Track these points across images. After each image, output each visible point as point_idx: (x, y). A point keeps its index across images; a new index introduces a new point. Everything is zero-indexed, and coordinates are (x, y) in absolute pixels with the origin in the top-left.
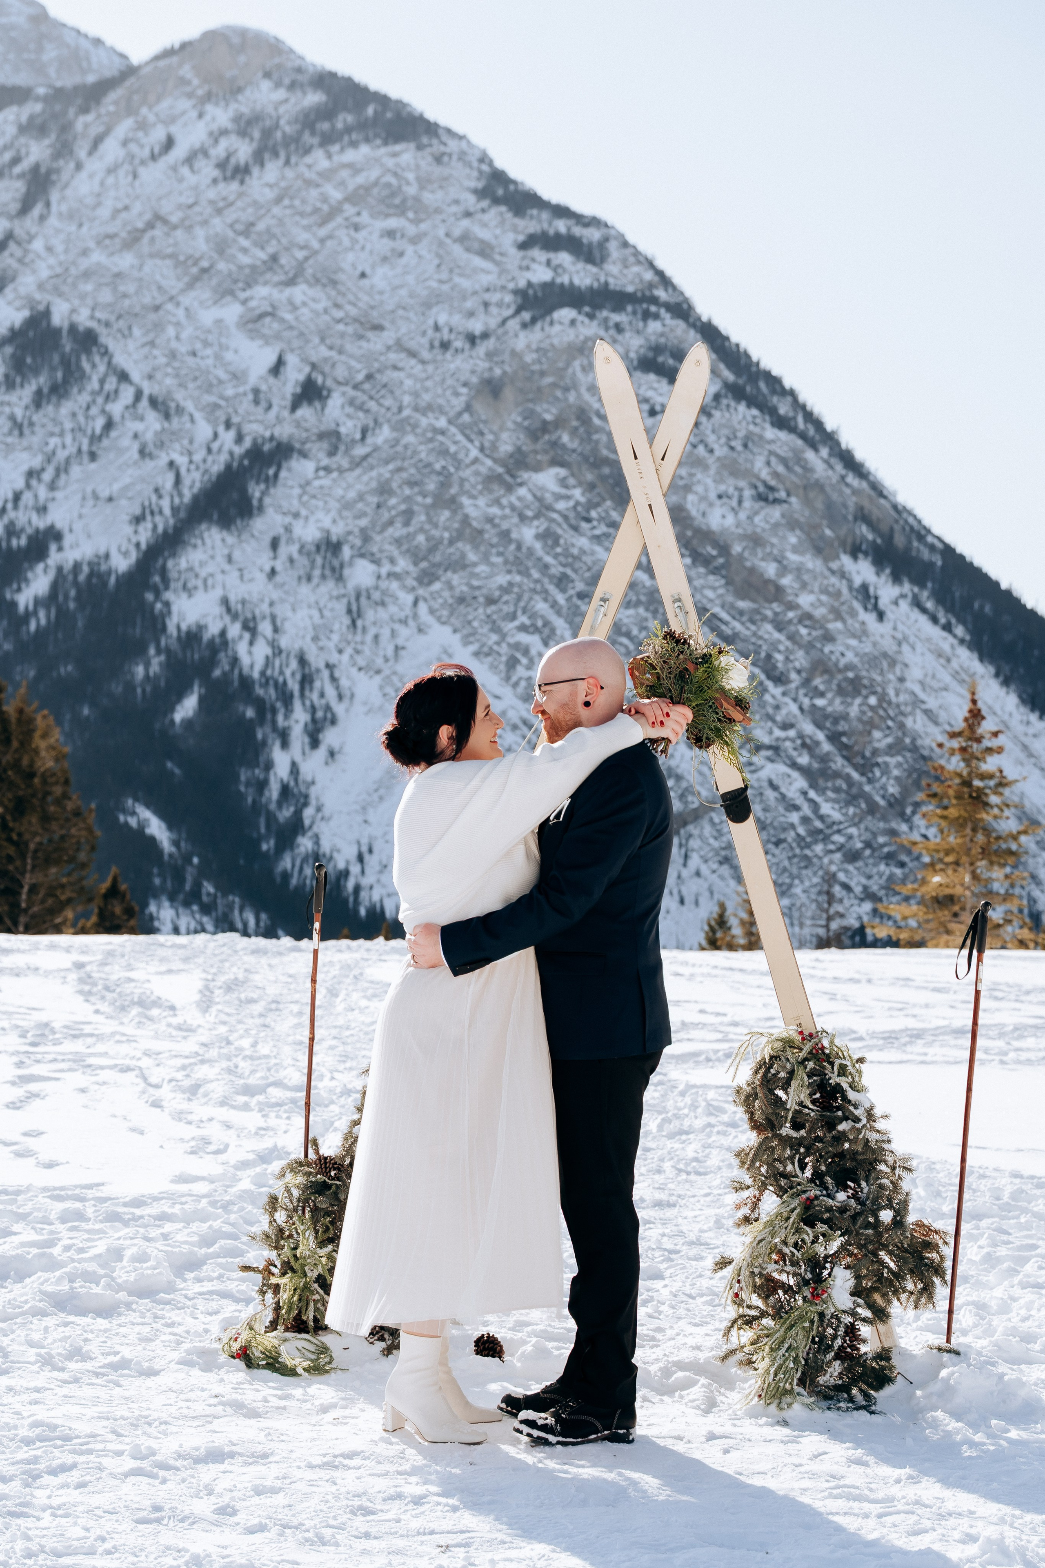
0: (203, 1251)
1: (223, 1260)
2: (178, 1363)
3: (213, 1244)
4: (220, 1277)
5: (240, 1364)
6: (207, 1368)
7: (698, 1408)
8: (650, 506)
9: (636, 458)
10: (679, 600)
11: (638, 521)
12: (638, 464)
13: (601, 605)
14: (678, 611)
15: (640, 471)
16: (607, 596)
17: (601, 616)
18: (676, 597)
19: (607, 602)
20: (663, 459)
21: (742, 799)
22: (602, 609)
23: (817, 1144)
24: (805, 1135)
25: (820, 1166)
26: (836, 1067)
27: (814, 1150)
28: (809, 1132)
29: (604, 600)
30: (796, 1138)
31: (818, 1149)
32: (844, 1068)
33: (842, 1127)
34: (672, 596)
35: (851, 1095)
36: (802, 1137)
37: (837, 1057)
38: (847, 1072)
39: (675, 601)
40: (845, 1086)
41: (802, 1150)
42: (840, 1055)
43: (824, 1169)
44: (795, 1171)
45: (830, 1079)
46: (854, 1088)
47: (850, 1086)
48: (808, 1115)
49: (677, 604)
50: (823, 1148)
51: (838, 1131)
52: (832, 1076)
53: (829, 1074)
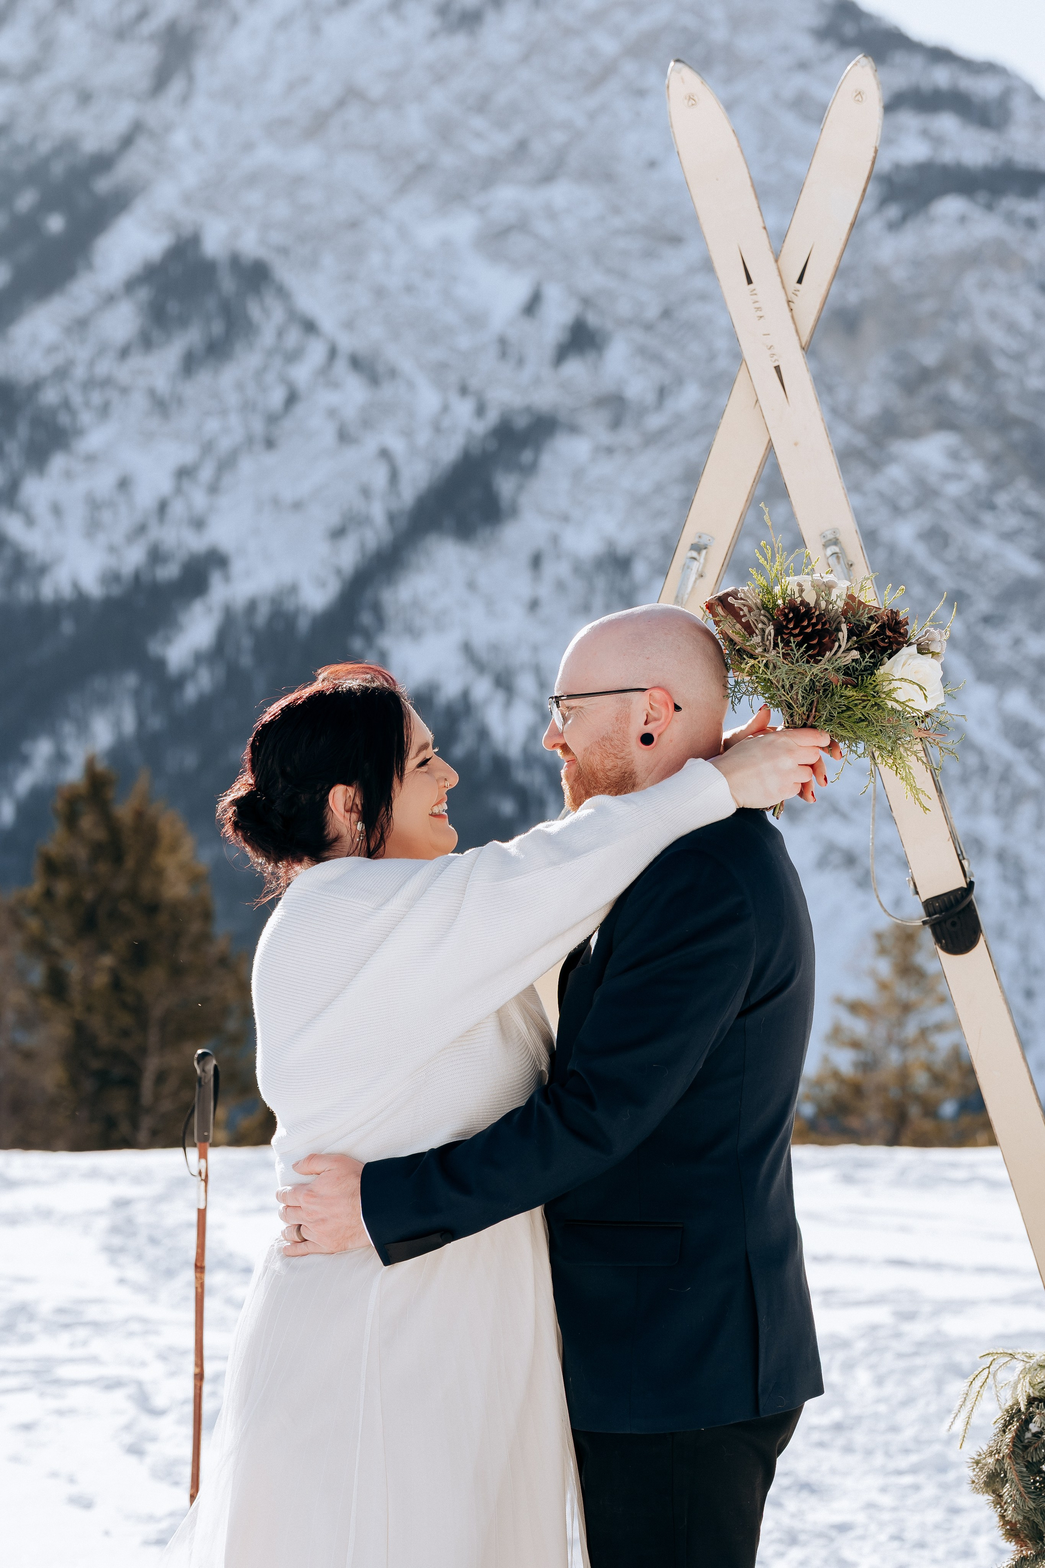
8: (777, 369)
9: (750, 281)
10: (836, 542)
11: (757, 401)
12: (753, 293)
13: (695, 559)
14: (833, 561)
15: (757, 305)
16: (704, 541)
17: (693, 577)
18: (830, 536)
19: (704, 552)
20: (800, 281)
21: (963, 910)
22: (695, 566)
29: (698, 548)
34: (823, 535)
39: (827, 544)
49: (830, 550)
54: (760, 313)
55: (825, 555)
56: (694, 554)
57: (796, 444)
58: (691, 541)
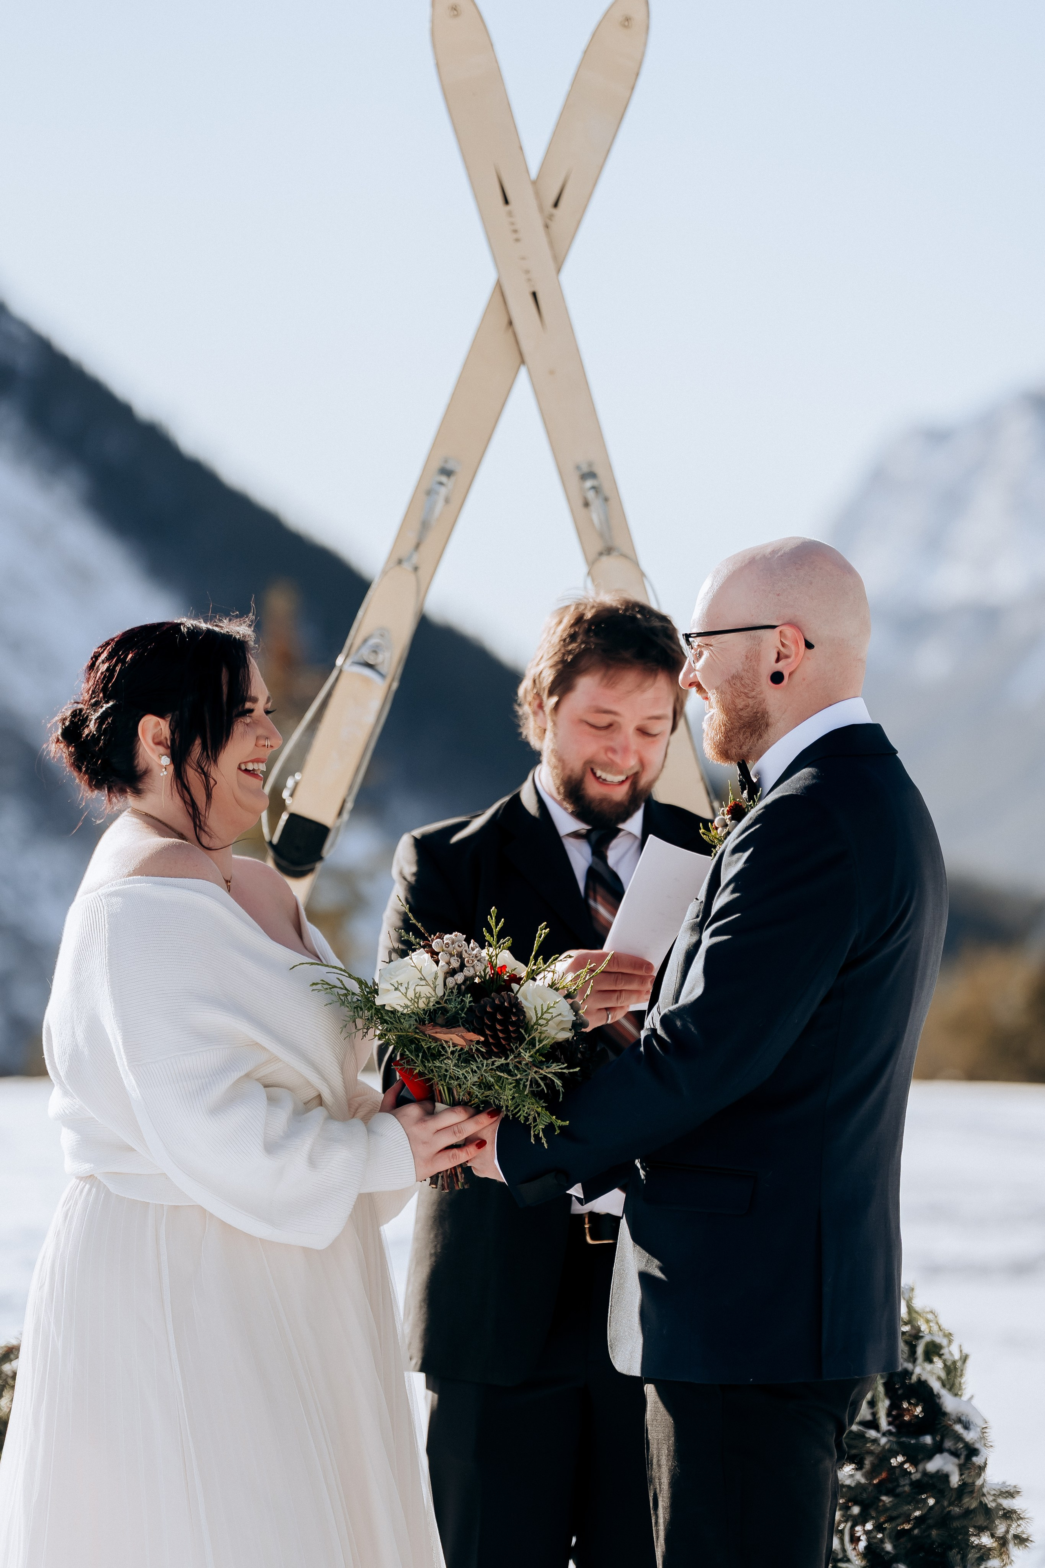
8: (534, 295)
9: (506, 202)
10: (592, 475)
11: (510, 323)
12: (510, 214)
13: (441, 484)
14: (591, 495)
15: (514, 225)
16: (450, 466)
17: (441, 501)
18: (585, 469)
19: (453, 478)
20: (556, 205)
22: (443, 491)
23: (884, 1498)
24: (863, 1481)
25: (882, 1541)
26: (920, 1350)
27: (876, 1509)
28: (870, 1475)
29: (447, 472)
30: (849, 1487)
31: (886, 1509)
32: (933, 1351)
33: (932, 1466)
34: (578, 468)
35: (949, 1403)
36: (859, 1484)
37: (919, 1330)
38: (936, 1359)
39: (585, 476)
40: (936, 1386)
41: (856, 1510)
42: (924, 1327)
43: (889, 1547)
44: (844, 1550)
45: (907, 1373)
46: (950, 1390)
47: (944, 1385)
48: (875, 1441)
49: (589, 483)
50: (895, 1506)
51: (925, 1473)
52: (909, 1366)
53: (904, 1364)
54: (517, 235)
55: (583, 488)
56: (444, 479)
57: (552, 372)
58: (436, 465)
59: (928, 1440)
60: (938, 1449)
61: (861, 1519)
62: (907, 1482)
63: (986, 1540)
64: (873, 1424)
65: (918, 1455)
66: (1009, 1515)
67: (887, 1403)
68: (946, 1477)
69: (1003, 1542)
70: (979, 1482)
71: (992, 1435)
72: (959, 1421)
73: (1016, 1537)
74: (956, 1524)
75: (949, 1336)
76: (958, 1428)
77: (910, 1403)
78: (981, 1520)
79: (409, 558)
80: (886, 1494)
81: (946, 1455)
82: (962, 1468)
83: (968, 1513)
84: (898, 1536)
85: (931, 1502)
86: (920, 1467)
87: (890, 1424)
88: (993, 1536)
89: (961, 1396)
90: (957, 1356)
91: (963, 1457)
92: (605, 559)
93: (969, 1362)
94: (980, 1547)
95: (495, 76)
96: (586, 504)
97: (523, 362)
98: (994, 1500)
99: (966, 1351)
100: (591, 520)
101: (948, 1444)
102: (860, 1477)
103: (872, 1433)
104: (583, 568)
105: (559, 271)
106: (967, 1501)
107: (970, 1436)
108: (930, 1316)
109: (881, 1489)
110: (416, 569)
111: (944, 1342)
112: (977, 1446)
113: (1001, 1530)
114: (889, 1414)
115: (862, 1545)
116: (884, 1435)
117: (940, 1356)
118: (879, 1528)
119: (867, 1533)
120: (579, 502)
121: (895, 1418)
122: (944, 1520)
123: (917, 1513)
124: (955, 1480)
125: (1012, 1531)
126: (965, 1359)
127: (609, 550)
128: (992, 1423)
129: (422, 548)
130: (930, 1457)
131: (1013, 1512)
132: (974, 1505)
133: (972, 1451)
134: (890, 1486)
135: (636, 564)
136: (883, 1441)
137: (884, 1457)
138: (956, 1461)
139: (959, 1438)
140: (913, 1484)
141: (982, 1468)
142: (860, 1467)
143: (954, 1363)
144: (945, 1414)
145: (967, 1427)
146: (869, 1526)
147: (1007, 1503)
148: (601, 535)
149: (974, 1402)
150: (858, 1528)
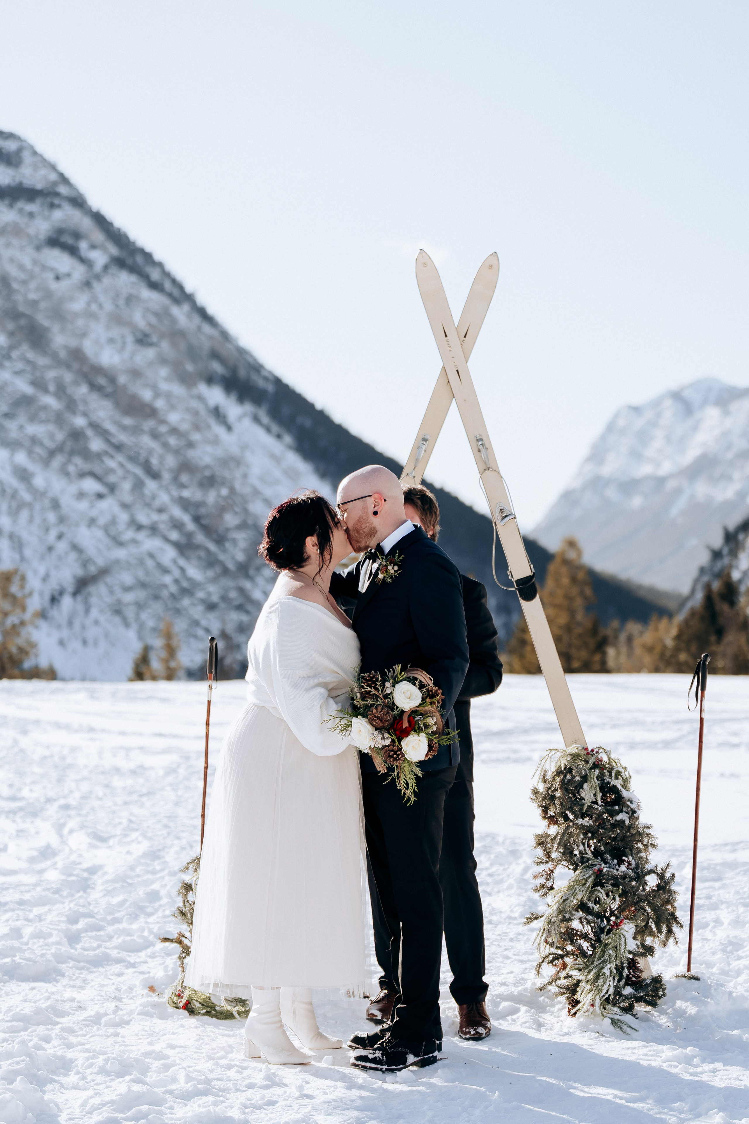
0: (75, 927)
1: (93, 934)
2: (139, 1014)
3: (76, 921)
4: (99, 946)
5: (186, 1013)
6: (163, 1017)
7: (530, 1027)
8: (457, 371)
9: (446, 336)
10: (481, 440)
11: (449, 382)
12: (447, 341)
13: (423, 444)
14: (481, 447)
15: (449, 345)
16: (426, 437)
17: (423, 451)
18: (479, 438)
19: (427, 442)
20: (465, 337)
21: (531, 585)
22: (424, 447)
23: (600, 830)
24: (592, 824)
25: (600, 846)
26: (613, 774)
27: (597, 835)
28: (595, 822)
29: (425, 440)
30: (587, 826)
31: (601, 834)
32: (618, 774)
33: (619, 817)
34: (476, 437)
35: (625, 794)
36: (591, 825)
37: (613, 766)
38: (620, 777)
39: (478, 440)
40: (620, 787)
41: (590, 835)
42: (615, 765)
43: (602, 848)
44: (585, 850)
45: (609, 783)
46: (625, 789)
47: (622, 787)
48: (597, 809)
49: (480, 443)
50: (604, 833)
51: (616, 820)
52: (609, 780)
53: (607, 779)
54: (450, 349)
55: (477, 445)
56: (425, 443)
57: (465, 401)
58: (421, 437)
59: (617, 808)
60: (621, 811)
61: (592, 838)
62: (609, 824)
63: (640, 845)
64: (596, 803)
65: (613, 814)
66: (648, 835)
67: (601, 794)
68: (624, 821)
69: (646, 846)
70: (636, 824)
71: (642, 805)
72: (629, 800)
73: (651, 844)
74: (628, 839)
75: (625, 769)
76: (628, 803)
77: (610, 794)
78: (637, 838)
79: (412, 473)
80: (601, 829)
81: (624, 813)
82: (630, 818)
83: (633, 835)
84: (606, 844)
85: (619, 831)
86: (614, 818)
87: (602, 802)
88: (642, 844)
89: (629, 791)
90: (628, 776)
91: (630, 814)
92: (486, 471)
93: (632, 779)
94: (638, 848)
95: (441, 289)
96: (479, 451)
97: (454, 397)
98: (642, 830)
99: (631, 774)
100: (481, 456)
101: (625, 809)
102: (591, 822)
103: (595, 806)
104: (479, 476)
105: (467, 362)
106: (632, 831)
107: (633, 806)
108: (616, 761)
109: (599, 826)
110: (414, 477)
111: (622, 771)
112: (636, 810)
113: (645, 841)
114: (602, 799)
115: (592, 848)
116: (600, 806)
117: (621, 776)
118: (599, 841)
119: (594, 843)
120: (477, 450)
121: (604, 800)
122: (624, 838)
123: (613, 836)
124: (627, 823)
125: (650, 842)
126: (630, 777)
127: (488, 469)
128: (641, 801)
129: (415, 469)
130: (618, 814)
131: (650, 834)
132: (635, 832)
133: (634, 812)
134: (603, 825)
135: (499, 474)
136: (600, 808)
137: (600, 815)
138: (628, 815)
139: (629, 807)
140: (611, 825)
141: (637, 818)
142: (591, 818)
143: (627, 778)
144: (623, 798)
145: (631, 803)
146: (595, 841)
147: (647, 831)
148: (485, 463)
149: (634, 793)
150: (591, 841)
